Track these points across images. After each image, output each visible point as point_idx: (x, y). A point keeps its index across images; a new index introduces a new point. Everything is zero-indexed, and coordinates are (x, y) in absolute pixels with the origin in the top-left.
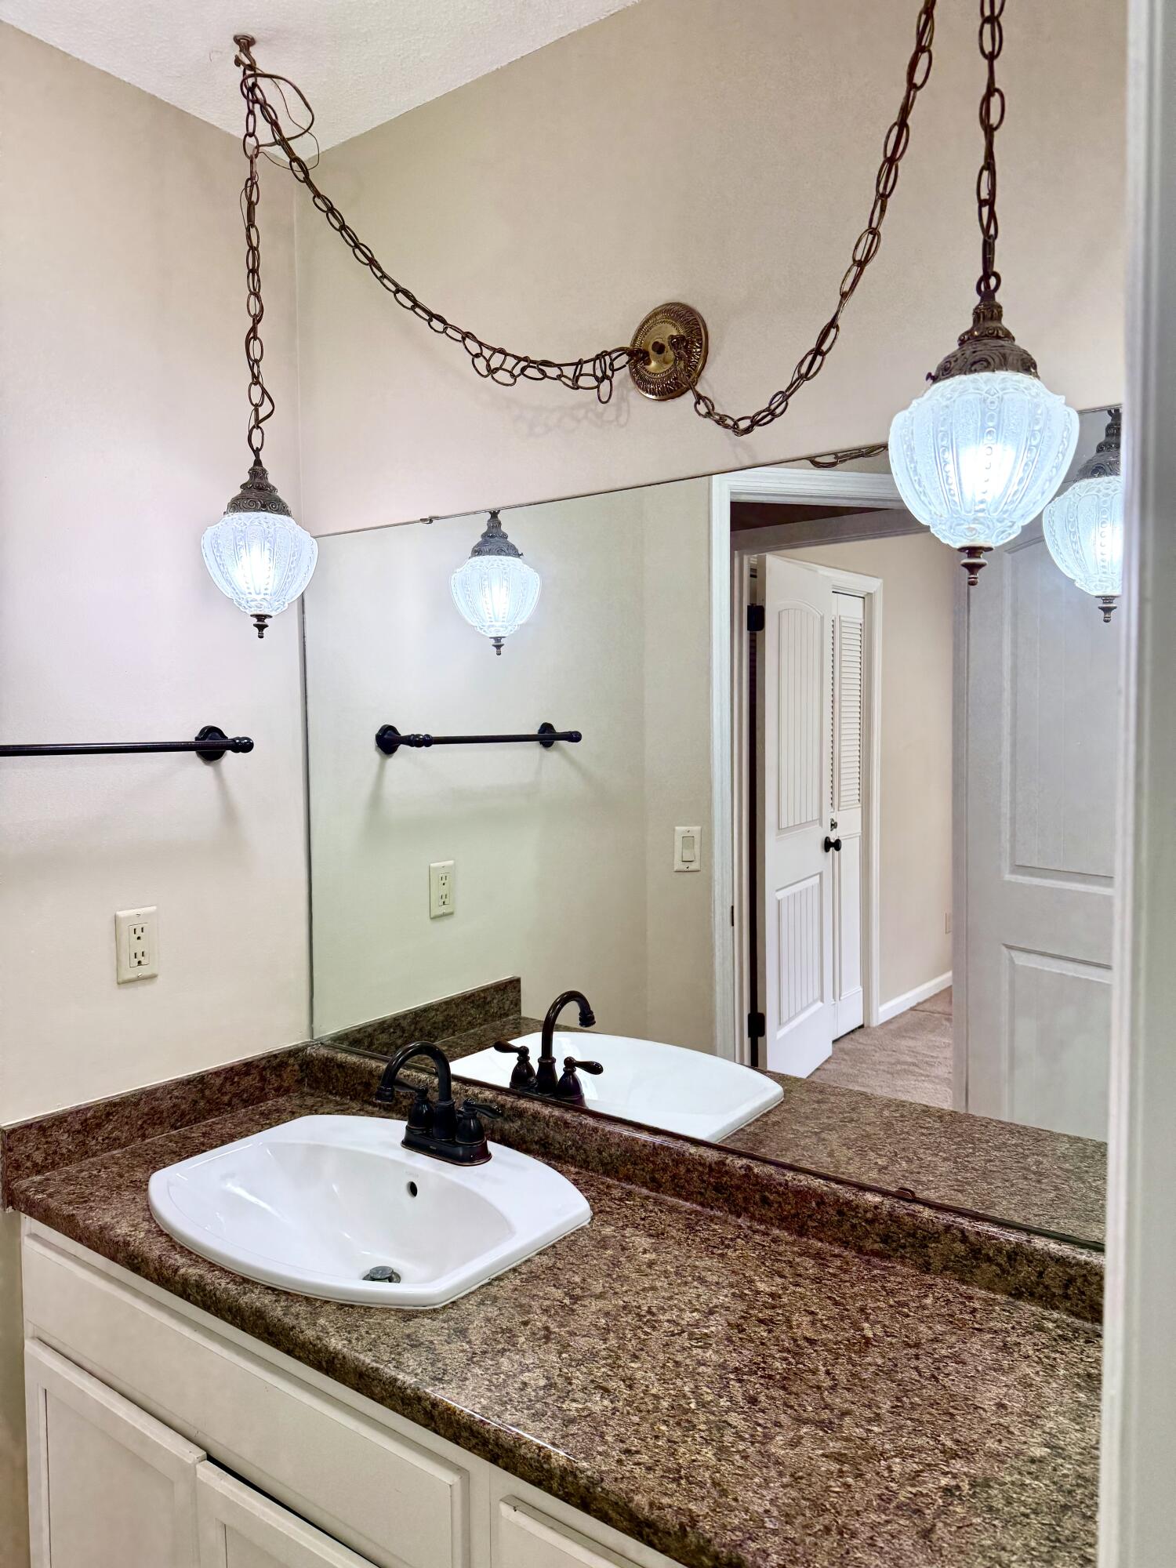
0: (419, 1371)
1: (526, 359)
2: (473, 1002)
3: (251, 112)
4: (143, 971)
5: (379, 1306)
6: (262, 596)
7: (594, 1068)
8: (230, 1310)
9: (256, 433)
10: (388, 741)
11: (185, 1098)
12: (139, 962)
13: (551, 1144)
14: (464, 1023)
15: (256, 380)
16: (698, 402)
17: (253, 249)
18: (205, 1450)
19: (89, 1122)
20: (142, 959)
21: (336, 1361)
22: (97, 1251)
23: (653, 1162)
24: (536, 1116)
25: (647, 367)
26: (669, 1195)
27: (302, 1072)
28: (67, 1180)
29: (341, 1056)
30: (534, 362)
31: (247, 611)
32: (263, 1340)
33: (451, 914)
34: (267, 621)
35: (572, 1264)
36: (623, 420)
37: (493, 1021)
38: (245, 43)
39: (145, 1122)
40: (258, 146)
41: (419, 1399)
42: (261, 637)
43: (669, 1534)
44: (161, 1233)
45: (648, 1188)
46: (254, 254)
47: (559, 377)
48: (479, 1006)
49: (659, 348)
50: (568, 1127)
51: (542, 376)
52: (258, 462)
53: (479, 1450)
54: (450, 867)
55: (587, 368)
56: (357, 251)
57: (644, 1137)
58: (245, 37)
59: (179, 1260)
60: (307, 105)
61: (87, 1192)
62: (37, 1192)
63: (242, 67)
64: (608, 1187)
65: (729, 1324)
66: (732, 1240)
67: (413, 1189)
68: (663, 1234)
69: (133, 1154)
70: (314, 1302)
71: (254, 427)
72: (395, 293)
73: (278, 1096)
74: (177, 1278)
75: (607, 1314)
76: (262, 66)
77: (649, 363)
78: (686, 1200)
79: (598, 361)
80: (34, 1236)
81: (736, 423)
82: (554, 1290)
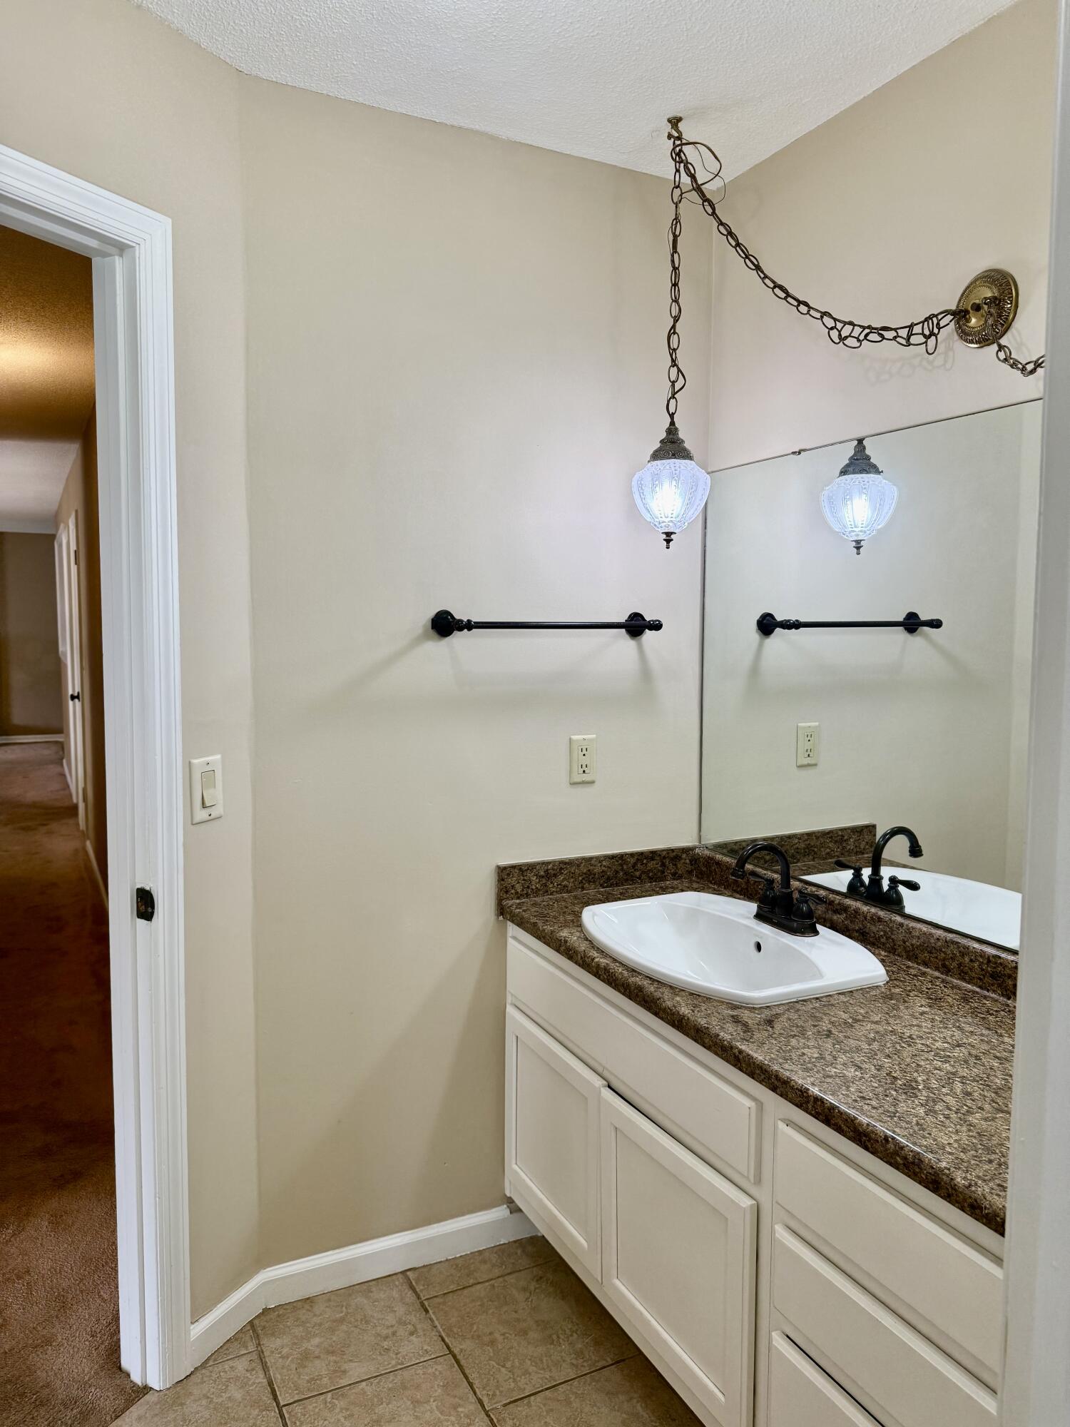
0: (734, 1034)
1: (869, 327)
2: (831, 837)
3: (678, 170)
4: (586, 778)
5: (717, 999)
6: (669, 519)
7: (913, 886)
8: (623, 985)
9: (673, 401)
10: (767, 625)
11: (610, 868)
12: (584, 771)
13: (868, 933)
14: (824, 853)
15: (674, 363)
16: (1000, 350)
17: (675, 269)
18: (607, 1081)
19: (549, 871)
20: (586, 769)
21: (683, 1021)
22: (549, 946)
23: (945, 953)
24: (857, 911)
25: (968, 324)
26: (956, 979)
27: (692, 865)
28: (535, 904)
29: (719, 857)
30: (875, 329)
31: (659, 530)
32: (641, 1006)
33: (816, 765)
34: (673, 536)
35: (862, 1003)
36: (948, 366)
37: (849, 856)
38: (675, 122)
39: (583, 879)
40: (682, 194)
41: (732, 1048)
42: (668, 548)
43: (878, 1141)
44: (587, 939)
45: (939, 971)
46: (676, 273)
47: (895, 338)
48: (836, 842)
49: (977, 308)
50: (881, 921)
51: (881, 339)
52: (672, 423)
53: (766, 1082)
54: (816, 727)
55: (917, 329)
56: (747, 260)
57: (940, 932)
58: (675, 118)
59: (594, 954)
60: (716, 158)
61: (546, 912)
62: (517, 908)
63: (672, 140)
64: (908, 967)
65: (970, 1054)
66: (996, 1011)
67: (759, 947)
68: (940, 999)
69: (575, 897)
70: (675, 989)
71: (671, 398)
72: (773, 289)
73: (674, 879)
74: (593, 964)
75: (877, 1032)
76: (687, 136)
77: (968, 321)
78: (969, 983)
79: (926, 323)
80: (514, 938)
81: (1024, 367)
82: (842, 1013)
